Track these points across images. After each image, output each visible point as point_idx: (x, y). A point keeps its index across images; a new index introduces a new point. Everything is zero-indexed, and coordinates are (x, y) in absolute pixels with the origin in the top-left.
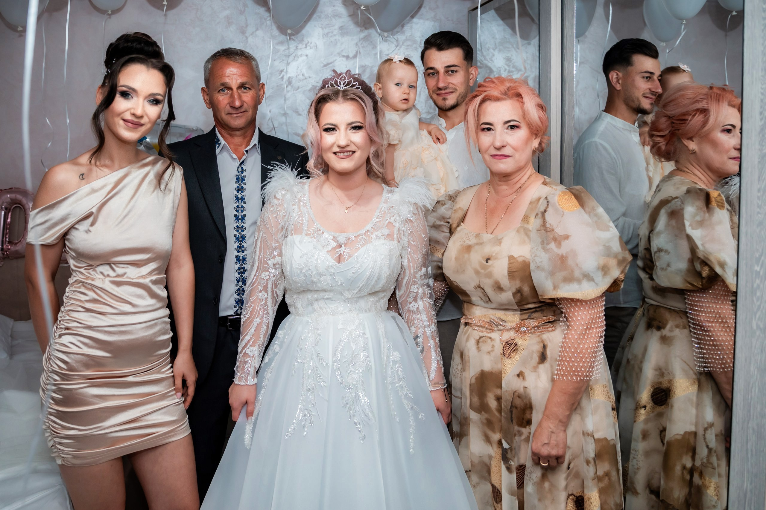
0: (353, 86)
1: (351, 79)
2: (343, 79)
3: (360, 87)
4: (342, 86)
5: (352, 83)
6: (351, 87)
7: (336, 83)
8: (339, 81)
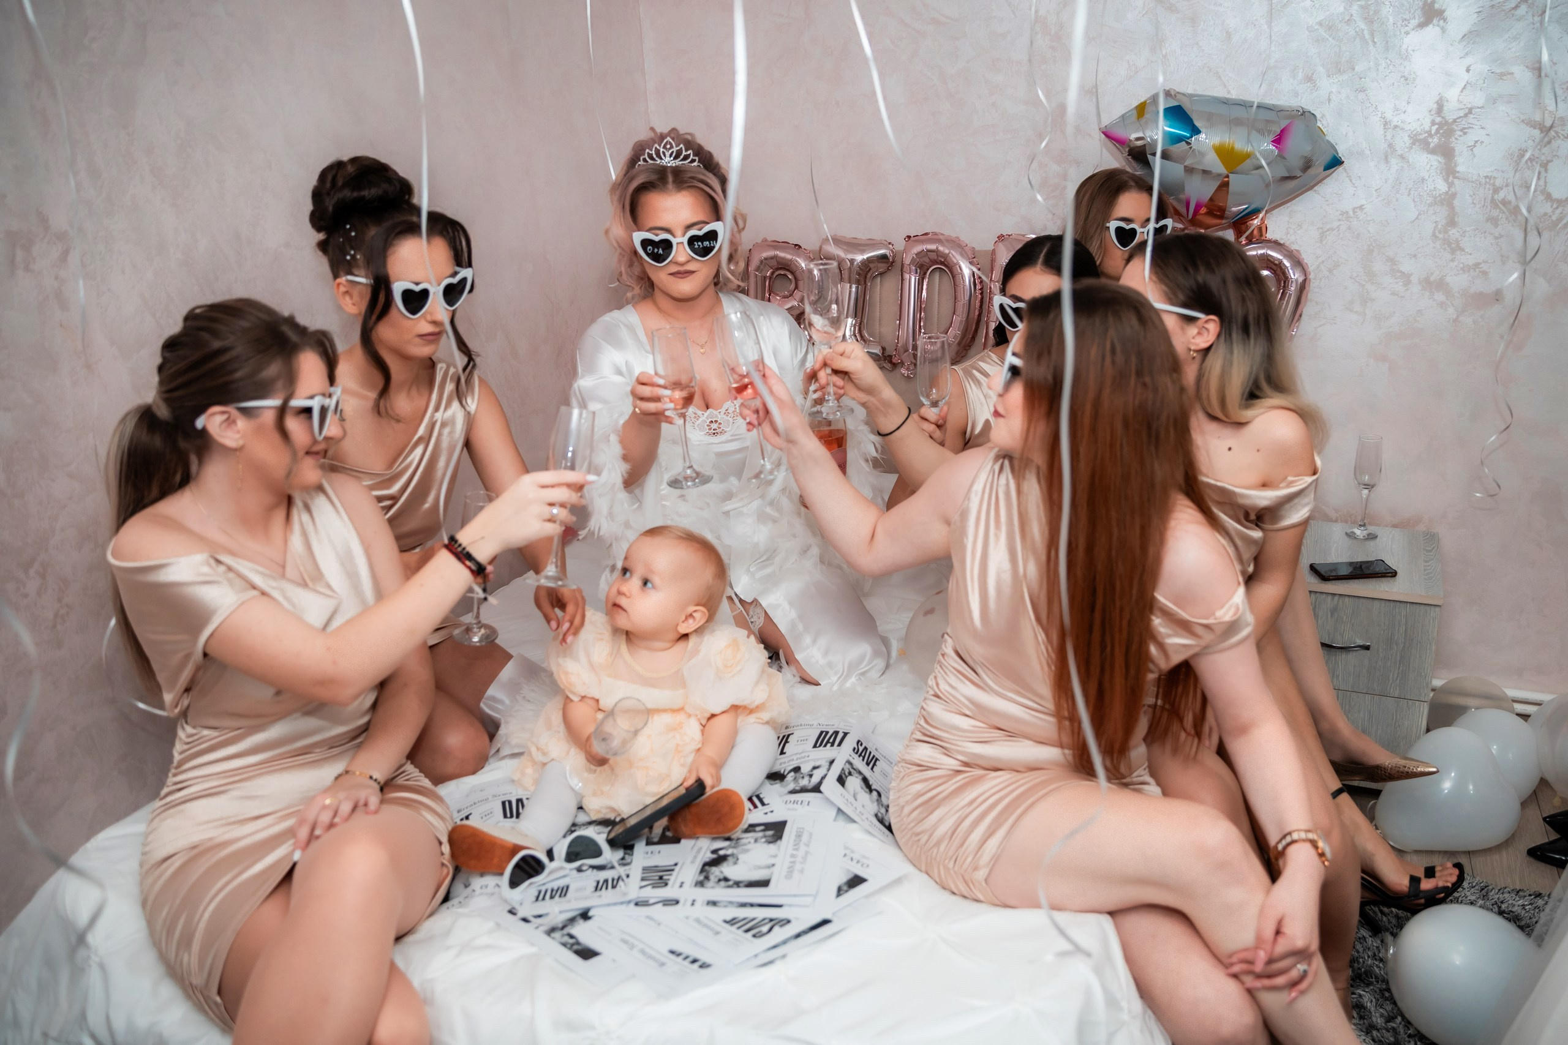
0: (686, 158)
1: (682, 146)
2: (668, 146)
3: (697, 158)
4: (667, 159)
5: (684, 153)
6: (682, 160)
7: (658, 152)
8: (662, 150)
